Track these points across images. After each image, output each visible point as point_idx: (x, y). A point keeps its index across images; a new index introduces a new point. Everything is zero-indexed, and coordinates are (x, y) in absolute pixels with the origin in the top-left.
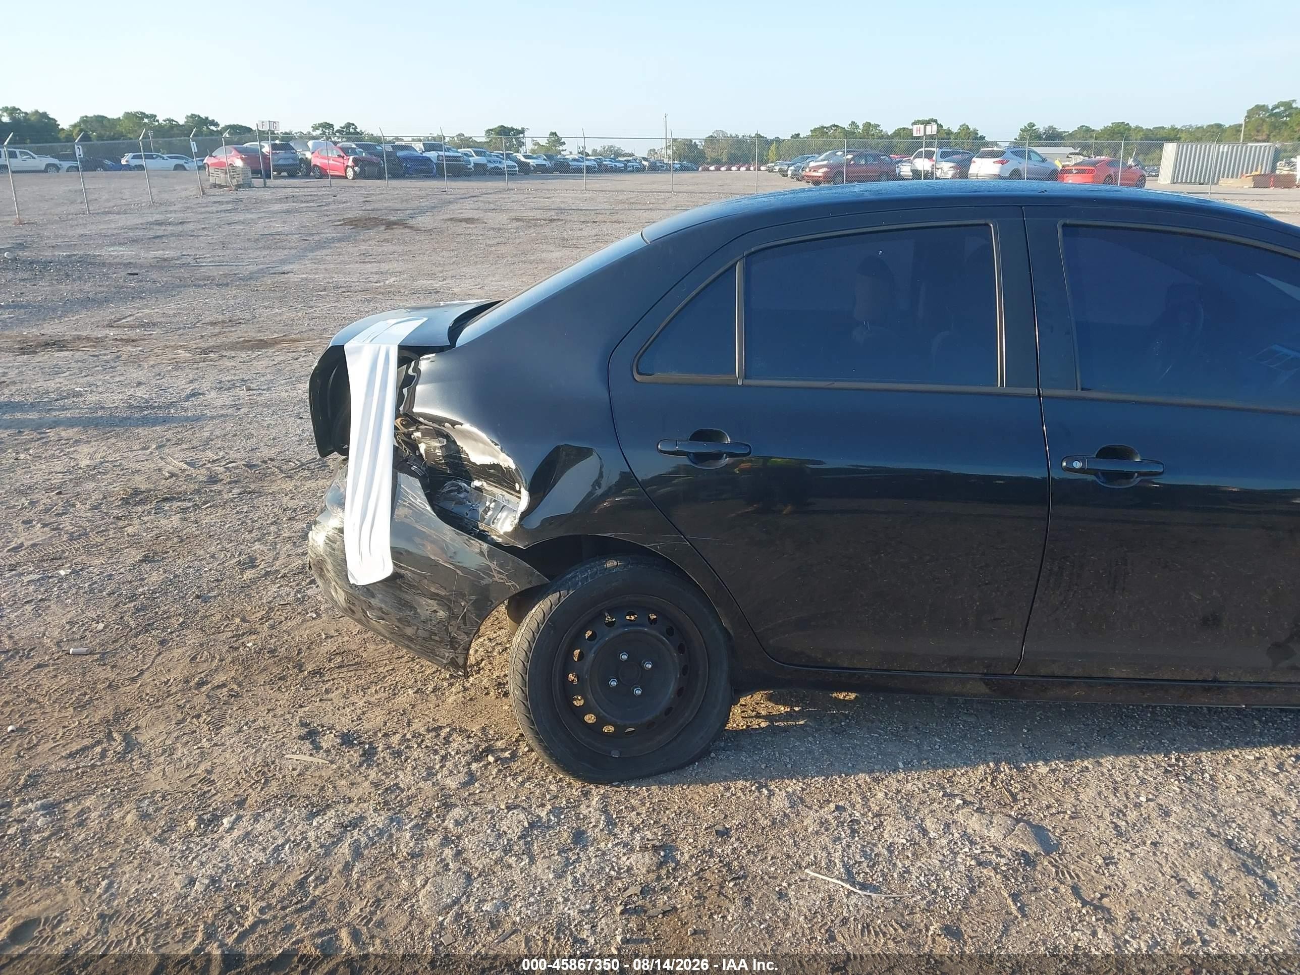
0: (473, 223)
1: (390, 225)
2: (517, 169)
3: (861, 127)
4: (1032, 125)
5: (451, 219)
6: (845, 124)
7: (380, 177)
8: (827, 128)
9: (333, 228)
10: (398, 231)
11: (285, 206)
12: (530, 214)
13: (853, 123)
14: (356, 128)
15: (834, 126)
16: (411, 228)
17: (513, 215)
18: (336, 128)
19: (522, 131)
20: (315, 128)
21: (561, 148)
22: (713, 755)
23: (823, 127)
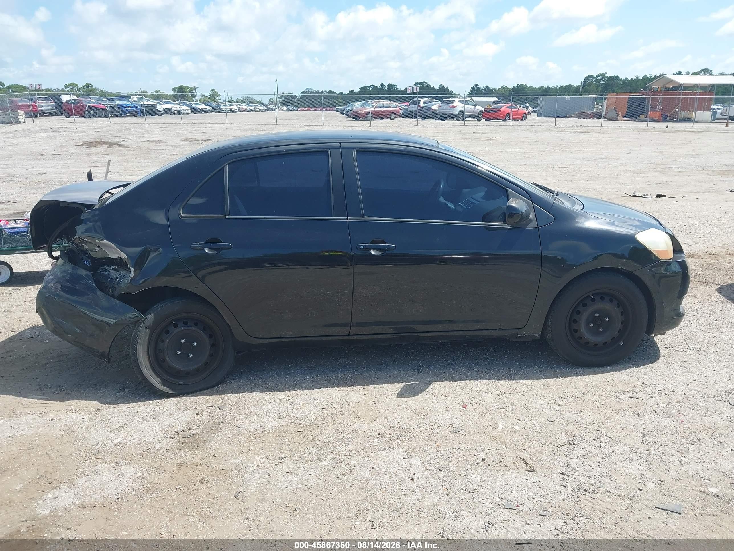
0: (160, 143)
1: (111, 145)
2: (190, 111)
3: (387, 86)
4: (476, 85)
5: (147, 141)
6: (378, 85)
7: (106, 116)
8: (368, 87)
9: (75, 147)
10: (116, 148)
11: (46, 134)
12: (193, 137)
13: (382, 84)
14: (92, 86)
15: (372, 85)
16: (124, 147)
17: (183, 138)
18: (80, 86)
19: (195, 89)
20: (66, 87)
21: (218, 98)
22: (228, 382)
23: (366, 87)
